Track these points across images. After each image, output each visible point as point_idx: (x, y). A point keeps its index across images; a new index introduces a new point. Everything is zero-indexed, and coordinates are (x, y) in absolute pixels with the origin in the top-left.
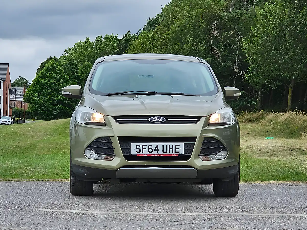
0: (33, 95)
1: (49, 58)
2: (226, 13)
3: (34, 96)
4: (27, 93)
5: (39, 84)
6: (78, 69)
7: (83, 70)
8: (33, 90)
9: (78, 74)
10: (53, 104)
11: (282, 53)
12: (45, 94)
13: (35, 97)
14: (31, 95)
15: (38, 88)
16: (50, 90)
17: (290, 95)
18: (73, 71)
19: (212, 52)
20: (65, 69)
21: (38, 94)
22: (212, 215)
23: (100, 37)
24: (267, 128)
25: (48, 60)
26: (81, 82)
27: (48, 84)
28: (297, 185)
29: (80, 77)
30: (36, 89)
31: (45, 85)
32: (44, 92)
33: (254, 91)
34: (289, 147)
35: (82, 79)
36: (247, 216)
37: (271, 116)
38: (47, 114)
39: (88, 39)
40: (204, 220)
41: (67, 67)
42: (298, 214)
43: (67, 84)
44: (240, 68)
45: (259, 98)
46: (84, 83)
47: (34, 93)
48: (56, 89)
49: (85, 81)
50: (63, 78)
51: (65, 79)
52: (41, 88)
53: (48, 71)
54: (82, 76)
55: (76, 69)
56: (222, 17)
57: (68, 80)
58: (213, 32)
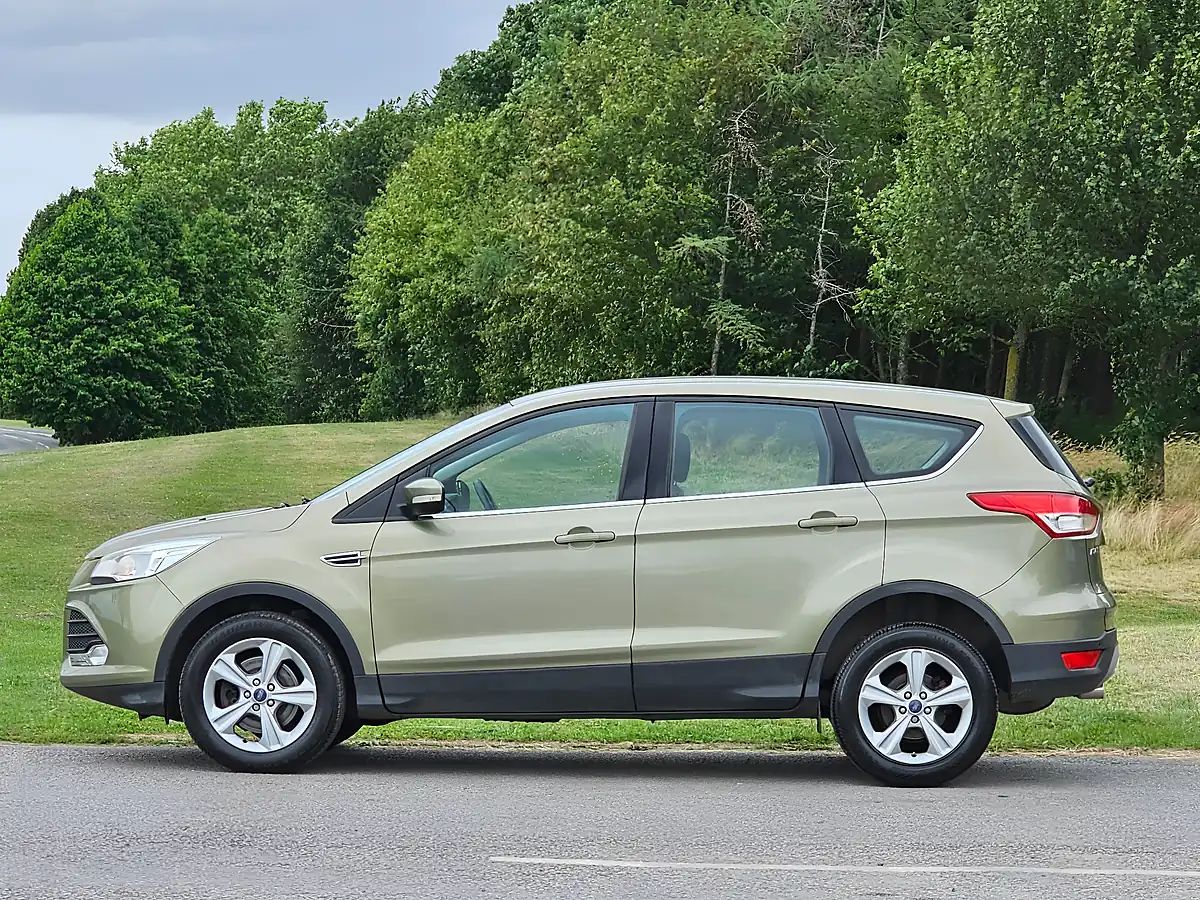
0: (10, 336)
1: (67, 193)
2: (782, 75)
3: (15, 341)
5: (34, 294)
6: (180, 237)
7: (200, 239)
8: (10, 315)
9: (182, 255)
10: (91, 369)
11: (999, 242)
12: (56, 332)
13: (21, 342)
15: (31, 308)
16: (76, 318)
18: (162, 245)
19: (730, 214)
21: (32, 333)
23: (255, 109)
25: (65, 202)
26: (192, 284)
27: (67, 292)
29: (189, 268)
30: (23, 311)
31: (56, 296)
32: (55, 326)
35: (195, 275)
38: (66, 409)
39: (209, 115)
41: (137, 230)
43: (142, 293)
44: (835, 276)
46: (204, 290)
47: (15, 327)
48: (99, 315)
49: (208, 281)
50: (126, 272)
51: (134, 275)
52: (43, 308)
53: (68, 246)
54: (198, 262)
55: (174, 237)
56: (769, 90)
57: (146, 276)
58: (737, 144)
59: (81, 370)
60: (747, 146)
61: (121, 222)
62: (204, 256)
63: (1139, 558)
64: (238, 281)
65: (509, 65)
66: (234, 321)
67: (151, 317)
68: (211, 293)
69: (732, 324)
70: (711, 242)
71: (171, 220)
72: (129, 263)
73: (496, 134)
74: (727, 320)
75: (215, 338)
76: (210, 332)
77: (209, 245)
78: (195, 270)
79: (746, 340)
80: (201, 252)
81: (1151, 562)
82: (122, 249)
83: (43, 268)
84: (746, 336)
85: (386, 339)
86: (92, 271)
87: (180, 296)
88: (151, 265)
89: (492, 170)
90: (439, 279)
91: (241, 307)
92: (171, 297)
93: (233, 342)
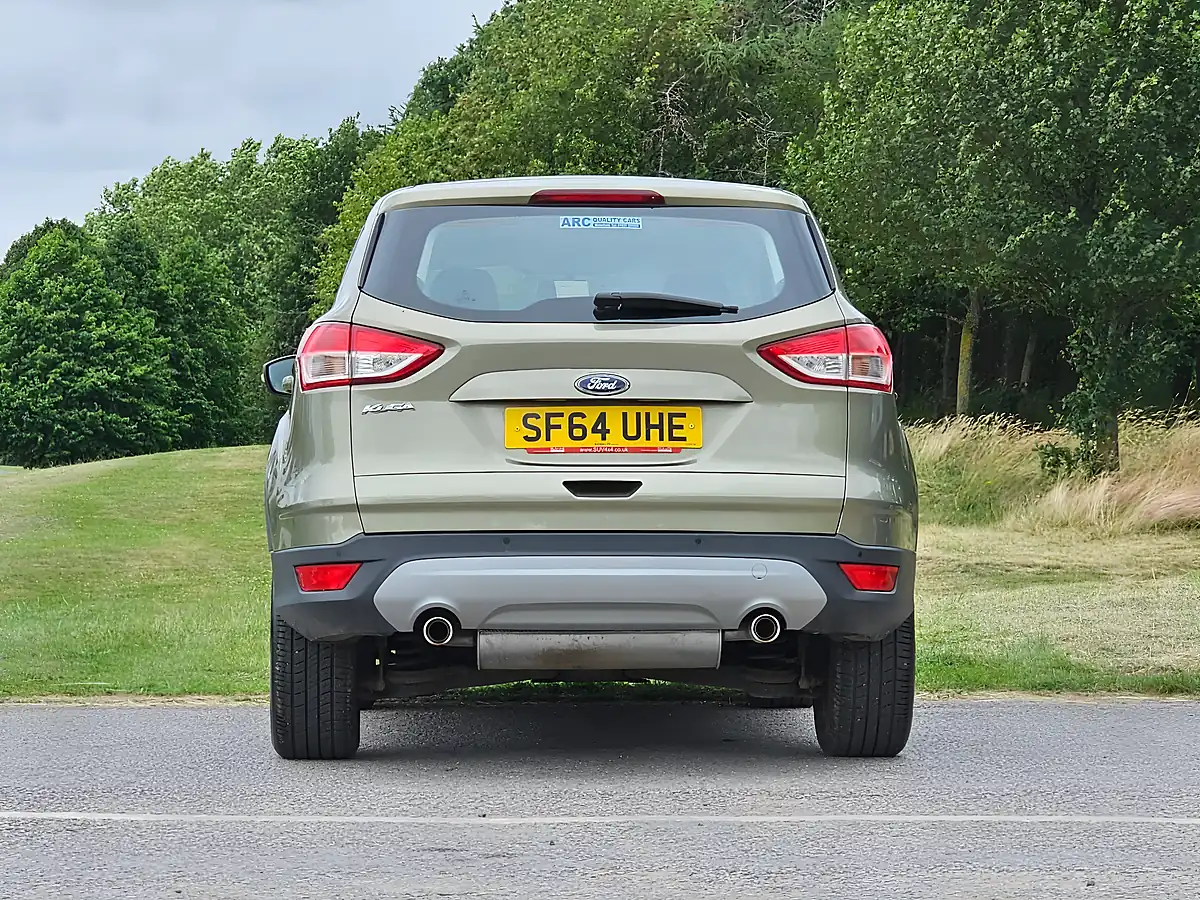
1: (41, 224)
6: (157, 267)
7: (177, 268)
9: (158, 286)
10: (67, 403)
18: (139, 275)
20: (106, 266)
22: (586, 826)
25: (39, 232)
26: (169, 315)
28: (941, 706)
29: (166, 298)
34: (956, 558)
35: (172, 305)
36: (716, 826)
40: (552, 843)
41: (112, 260)
42: (909, 814)
46: (182, 321)
49: (187, 311)
50: (101, 304)
51: (109, 307)
54: (175, 292)
55: (151, 268)
57: (121, 307)
58: (668, 118)
59: (57, 405)
60: (678, 121)
61: (95, 253)
62: (181, 286)
63: (1081, 534)
64: (216, 311)
66: (214, 353)
67: (128, 349)
68: (189, 323)
71: (148, 250)
72: (104, 295)
75: (195, 370)
76: (189, 363)
77: (187, 274)
78: (172, 300)
80: (178, 282)
81: (1094, 537)
87: (156, 326)
88: (126, 296)
91: (220, 337)
92: (147, 328)
93: (214, 373)
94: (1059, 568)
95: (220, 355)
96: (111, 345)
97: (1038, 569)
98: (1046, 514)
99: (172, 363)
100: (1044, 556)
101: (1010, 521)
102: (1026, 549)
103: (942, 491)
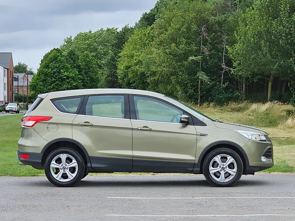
1: (52, 49)
2: (213, 17)
3: (39, 85)
4: (33, 83)
5: (43, 74)
6: (79, 59)
7: (83, 59)
8: (38, 79)
9: (79, 63)
12: (49, 83)
14: (36, 84)
15: (43, 77)
16: (54, 79)
17: (270, 87)
18: (74, 61)
19: (202, 51)
20: (67, 59)
21: (43, 83)
24: (251, 117)
26: (81, 70)
27: (51, 73)
29: (81, 66)
30: (41, 78)
31: (49, 74)
32: (48, 81)
33: (239, 83)
35: (82, 68)
37: (254, 106)
43: (69, 72)
44: (226, 65)
45: (244, 90)
46: (84, 71)
47: (39, 82)
48: (59, 78)
49: (85, 69)
50: (65, 68)
51: (67, 68)
52: (45, 77)
53: (51, 62)
55: (77, 59)
56: (210, 21)
57: (70, 68)
58: (203, 34)
60: (205, 34)
62: (84, 63)
64: (92, 69)
65: (154, 15)
66: (92, 78)
67: (72, 79)
69: (202, 77)
70: (197, 57)
71: (77, 55)
72: (66, 66)
73: (150, 32)
74: (201, 76)
76: (86, 82)
77: (85, 60)
79: (205, 80)
80: (83, 62)
82: (64, 62)
83: (45, 67)
84: (205, 79)
85: (126, 82)
86: (57, 67)
87: (78, 73)
88: (71, 66)
89: (149, 41)
90: (137, 67)
91: (93, 75)
92: (76, 73)
93: (92, 84)
94: (290, 138)
95: (93, 79)
96: (68, 78)
97: (286, 138)
98: (287, 125)
99: (82, 82)
100: (287, 135)
101: (279, 126)
102: (283, 133)
103: (265, 119)
